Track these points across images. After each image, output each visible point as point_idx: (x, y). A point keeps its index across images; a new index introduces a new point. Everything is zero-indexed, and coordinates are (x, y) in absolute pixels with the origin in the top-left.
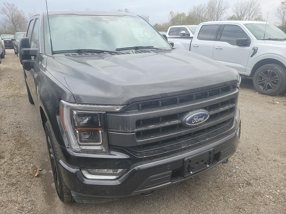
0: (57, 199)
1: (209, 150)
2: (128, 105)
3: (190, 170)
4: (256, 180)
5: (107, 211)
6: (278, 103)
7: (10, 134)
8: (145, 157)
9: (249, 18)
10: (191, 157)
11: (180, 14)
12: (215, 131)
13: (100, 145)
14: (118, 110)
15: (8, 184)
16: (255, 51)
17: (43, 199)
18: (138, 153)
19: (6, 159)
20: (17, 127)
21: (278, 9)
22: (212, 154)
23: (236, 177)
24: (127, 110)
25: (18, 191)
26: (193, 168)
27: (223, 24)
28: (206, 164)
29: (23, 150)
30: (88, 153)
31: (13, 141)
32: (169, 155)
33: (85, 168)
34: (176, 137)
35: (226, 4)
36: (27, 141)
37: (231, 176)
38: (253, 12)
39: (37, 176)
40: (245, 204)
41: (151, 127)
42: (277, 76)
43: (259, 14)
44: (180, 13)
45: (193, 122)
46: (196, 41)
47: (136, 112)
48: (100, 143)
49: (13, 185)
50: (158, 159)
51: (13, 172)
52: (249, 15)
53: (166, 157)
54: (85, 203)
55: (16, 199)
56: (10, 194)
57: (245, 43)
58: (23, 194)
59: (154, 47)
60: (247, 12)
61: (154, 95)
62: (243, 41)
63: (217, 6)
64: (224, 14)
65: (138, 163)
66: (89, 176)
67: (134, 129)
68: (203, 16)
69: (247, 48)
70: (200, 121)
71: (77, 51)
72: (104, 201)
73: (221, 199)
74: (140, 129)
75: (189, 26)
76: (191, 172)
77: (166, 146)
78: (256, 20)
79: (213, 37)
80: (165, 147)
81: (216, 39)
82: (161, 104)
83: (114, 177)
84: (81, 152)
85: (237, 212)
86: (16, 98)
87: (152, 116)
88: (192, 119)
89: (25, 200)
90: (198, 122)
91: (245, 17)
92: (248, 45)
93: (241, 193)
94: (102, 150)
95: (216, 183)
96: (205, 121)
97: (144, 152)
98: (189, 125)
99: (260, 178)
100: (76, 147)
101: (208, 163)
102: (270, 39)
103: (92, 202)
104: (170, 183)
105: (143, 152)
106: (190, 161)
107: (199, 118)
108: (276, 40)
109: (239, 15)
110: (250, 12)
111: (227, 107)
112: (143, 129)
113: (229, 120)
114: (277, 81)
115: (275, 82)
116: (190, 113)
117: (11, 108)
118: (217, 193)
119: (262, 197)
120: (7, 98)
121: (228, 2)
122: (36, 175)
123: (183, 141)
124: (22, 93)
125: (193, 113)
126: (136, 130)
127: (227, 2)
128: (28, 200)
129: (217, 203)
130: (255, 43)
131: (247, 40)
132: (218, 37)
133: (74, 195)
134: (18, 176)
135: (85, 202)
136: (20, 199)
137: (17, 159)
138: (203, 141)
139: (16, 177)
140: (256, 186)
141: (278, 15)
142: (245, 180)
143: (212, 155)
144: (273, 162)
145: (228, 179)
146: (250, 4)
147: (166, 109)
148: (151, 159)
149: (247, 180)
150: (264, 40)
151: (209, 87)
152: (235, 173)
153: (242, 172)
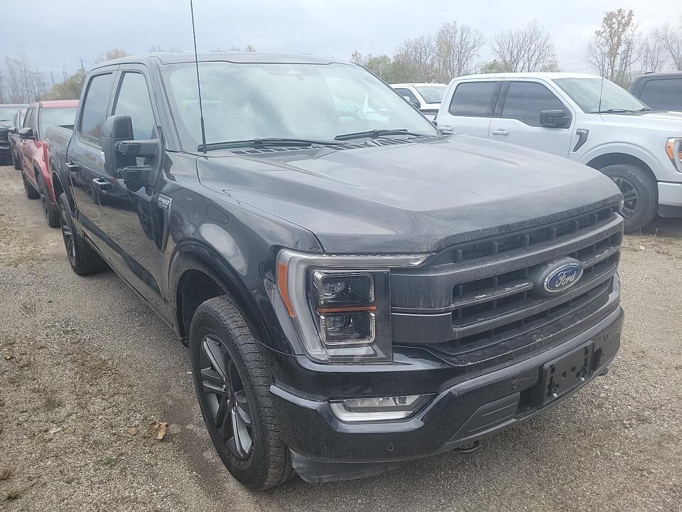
0: (232, 485)
1: (584, 346)
2: (437, 252)
3: (553, 390)
4: (655, 409)
5: (360, 501)
6: (642, 248)
7: (55, 348)
8: (469, 364)
9: (529, 68)
10: (556, 360)
11: (376, 59)
12: (586, 305)
13: (370, 344)
14: (417, 263)
15: (98, 463)
16: (582, 137)
17: (196, 488)
18: (453, 356)
19: (68, 408)
20: (67, 332)
21: (590, 46)
22: (590, 352)
23: (610, 407)
24: (435, 263)
25: (130, 477)
26: (557, 386)
27: (505, 79)
28: (578, 375)
29: (104, 383)
30: (345, 364)
31: (69, 365)
32: (512, 359)
33: (337, 399)
34: (520, 321)
35: (478, 37)
36: (104, 362)
37: (599, 406)
38: (537, 53)
39: (162, 440)
40: (648, 460)
41: (481, 298)
42: (634, 191)
43: (549, 58)
44: (374, 56)
45: (557, 286)
46: (446, 119)
47: (452, 268)
48: (372, 340)
49: (110, 463)
50: (493, 368)
51: (100, 434)
52: (529, 60)
53: (507, 364)
54: (325, 481)
55: (132, 494)
56: (112, 484)
57: (559, 120)
58: (146, 482)
59: (409, 132)
60: (523, 53)
61: (486, 230)
62: (554, 116)
63: (457, 40)
64: (474, 58)
65: (457, 378)
66: (346, 416)
67: (450, 304)
68: (428, 62)
69: (564, 131)
70: (569, 282)
71: (255, 143)
72: (367, 474)
73: (597, 456)
74: (459, 304)
75: (417, 85)
76: (555, 395)
77: (503, 340)
78: (545, 69)
79: (485, 109)
80: (503, 342)
81: (492, 114)
82: (497, 247)
83: (401, 415)
84: (330, 361)
85: (637, 477)
86: (34, 263)
87: (483, 276)
88: (555, 278)
89: (155, 494)
90: (565, 285)
91: (520, 65)
92: (566, 124)
93: (632, 439)
94: (375, 354)
95: (575, 423)
96: (576, 281)
97: (464, 354)
98: (550, 291)
99: (662, 406)
100: (317, 352)
101: (581, 373)
102: (611, 112)
103: (341, 479)
104: (514, 420)
105: (461, 355)
106: (553, 368)
107: (567, 275)
108: (623, 112)
109: (508, 59)
110: (530, 54)
111: (607, 253)
112: (466, 303)
113: (606, 282)
114: (635, 200)
115: (631, 203)
116: (551, 266)
117: (32, 288)
118: (585, 442)
119: (677, 444)
120: (9, 265)
121: (480, 32)
122: (160, 436)
123: (533, 328)
124: (43, 251)
125: (555, 265)
126: (453, 306)
127: (478, 31)
128: (162, 494)
129: (591, 464)
130: (581, 120)
131: (562, 115)
132: (497, 109)
133: (301, 465)
134: (116, 442)
135: (326, 478)
136: (141, 493)
137: (97, 405)
138: (572, 325)
139: (110, 445)
140: (658, 421)
141: (590, 59)
142: (630, 411)
143: (589, 356)
144: (676, 372)
145: (597, 412)
146: (528, 37)
147: (506, 258)
148: (481, 369)
149: (636, 410)
150: (599, 112)
151: (580, 211)
152: (607, 398)
153: (620, 396)
